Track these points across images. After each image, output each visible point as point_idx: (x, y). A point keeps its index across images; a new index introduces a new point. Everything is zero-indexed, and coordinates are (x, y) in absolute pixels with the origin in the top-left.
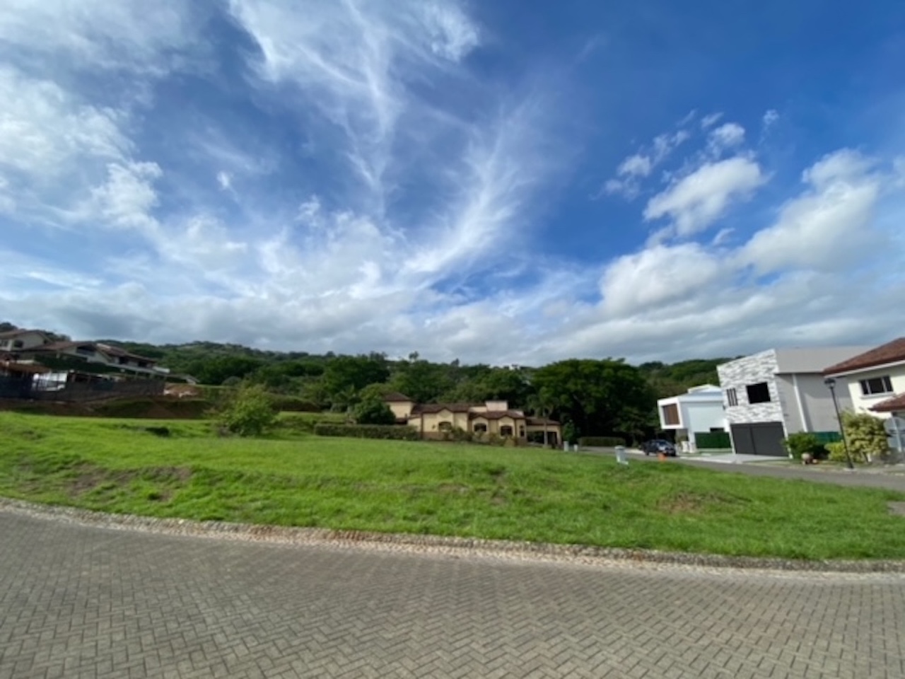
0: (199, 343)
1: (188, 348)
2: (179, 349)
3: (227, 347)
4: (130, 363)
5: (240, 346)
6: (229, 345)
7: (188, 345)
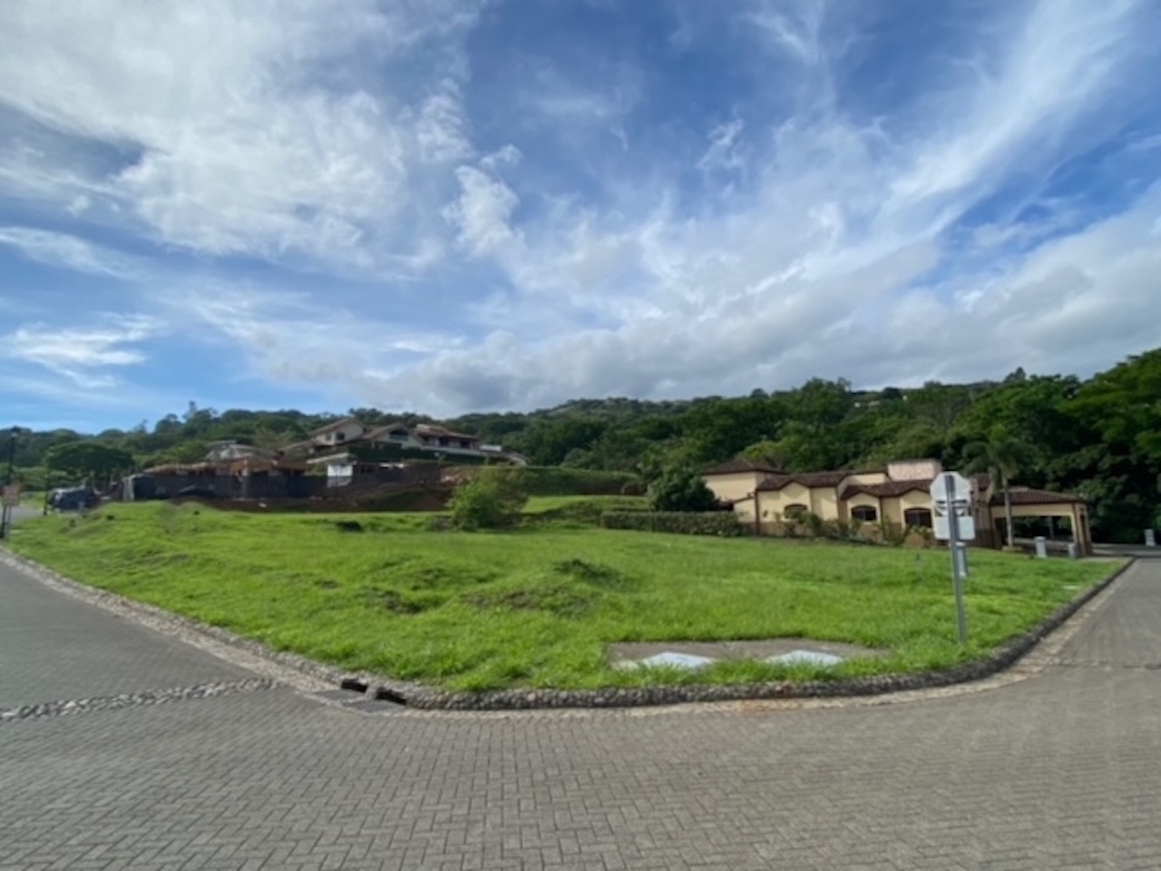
0: (574, 403)
1: (562, 411)
2: (550, 414)
3: (607, 403)
4: (451, 444)
5: (625, 399)
6: (610, 399)
7: (561, 407)
